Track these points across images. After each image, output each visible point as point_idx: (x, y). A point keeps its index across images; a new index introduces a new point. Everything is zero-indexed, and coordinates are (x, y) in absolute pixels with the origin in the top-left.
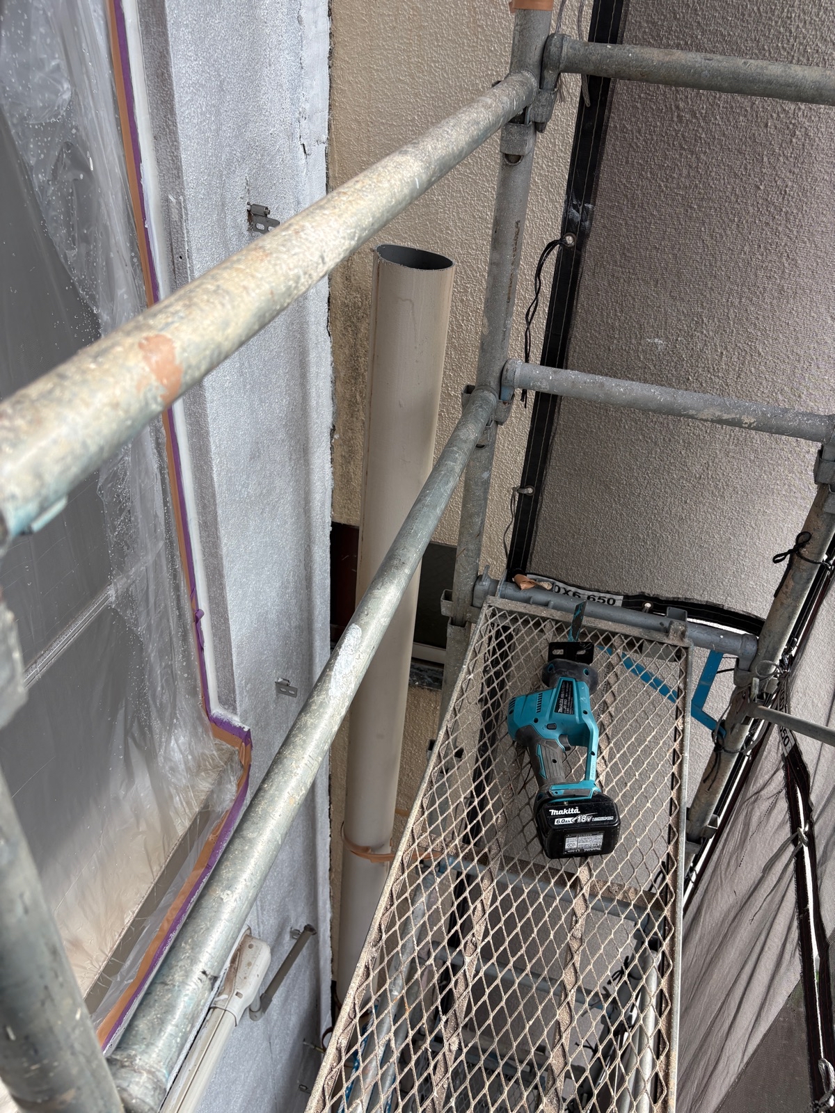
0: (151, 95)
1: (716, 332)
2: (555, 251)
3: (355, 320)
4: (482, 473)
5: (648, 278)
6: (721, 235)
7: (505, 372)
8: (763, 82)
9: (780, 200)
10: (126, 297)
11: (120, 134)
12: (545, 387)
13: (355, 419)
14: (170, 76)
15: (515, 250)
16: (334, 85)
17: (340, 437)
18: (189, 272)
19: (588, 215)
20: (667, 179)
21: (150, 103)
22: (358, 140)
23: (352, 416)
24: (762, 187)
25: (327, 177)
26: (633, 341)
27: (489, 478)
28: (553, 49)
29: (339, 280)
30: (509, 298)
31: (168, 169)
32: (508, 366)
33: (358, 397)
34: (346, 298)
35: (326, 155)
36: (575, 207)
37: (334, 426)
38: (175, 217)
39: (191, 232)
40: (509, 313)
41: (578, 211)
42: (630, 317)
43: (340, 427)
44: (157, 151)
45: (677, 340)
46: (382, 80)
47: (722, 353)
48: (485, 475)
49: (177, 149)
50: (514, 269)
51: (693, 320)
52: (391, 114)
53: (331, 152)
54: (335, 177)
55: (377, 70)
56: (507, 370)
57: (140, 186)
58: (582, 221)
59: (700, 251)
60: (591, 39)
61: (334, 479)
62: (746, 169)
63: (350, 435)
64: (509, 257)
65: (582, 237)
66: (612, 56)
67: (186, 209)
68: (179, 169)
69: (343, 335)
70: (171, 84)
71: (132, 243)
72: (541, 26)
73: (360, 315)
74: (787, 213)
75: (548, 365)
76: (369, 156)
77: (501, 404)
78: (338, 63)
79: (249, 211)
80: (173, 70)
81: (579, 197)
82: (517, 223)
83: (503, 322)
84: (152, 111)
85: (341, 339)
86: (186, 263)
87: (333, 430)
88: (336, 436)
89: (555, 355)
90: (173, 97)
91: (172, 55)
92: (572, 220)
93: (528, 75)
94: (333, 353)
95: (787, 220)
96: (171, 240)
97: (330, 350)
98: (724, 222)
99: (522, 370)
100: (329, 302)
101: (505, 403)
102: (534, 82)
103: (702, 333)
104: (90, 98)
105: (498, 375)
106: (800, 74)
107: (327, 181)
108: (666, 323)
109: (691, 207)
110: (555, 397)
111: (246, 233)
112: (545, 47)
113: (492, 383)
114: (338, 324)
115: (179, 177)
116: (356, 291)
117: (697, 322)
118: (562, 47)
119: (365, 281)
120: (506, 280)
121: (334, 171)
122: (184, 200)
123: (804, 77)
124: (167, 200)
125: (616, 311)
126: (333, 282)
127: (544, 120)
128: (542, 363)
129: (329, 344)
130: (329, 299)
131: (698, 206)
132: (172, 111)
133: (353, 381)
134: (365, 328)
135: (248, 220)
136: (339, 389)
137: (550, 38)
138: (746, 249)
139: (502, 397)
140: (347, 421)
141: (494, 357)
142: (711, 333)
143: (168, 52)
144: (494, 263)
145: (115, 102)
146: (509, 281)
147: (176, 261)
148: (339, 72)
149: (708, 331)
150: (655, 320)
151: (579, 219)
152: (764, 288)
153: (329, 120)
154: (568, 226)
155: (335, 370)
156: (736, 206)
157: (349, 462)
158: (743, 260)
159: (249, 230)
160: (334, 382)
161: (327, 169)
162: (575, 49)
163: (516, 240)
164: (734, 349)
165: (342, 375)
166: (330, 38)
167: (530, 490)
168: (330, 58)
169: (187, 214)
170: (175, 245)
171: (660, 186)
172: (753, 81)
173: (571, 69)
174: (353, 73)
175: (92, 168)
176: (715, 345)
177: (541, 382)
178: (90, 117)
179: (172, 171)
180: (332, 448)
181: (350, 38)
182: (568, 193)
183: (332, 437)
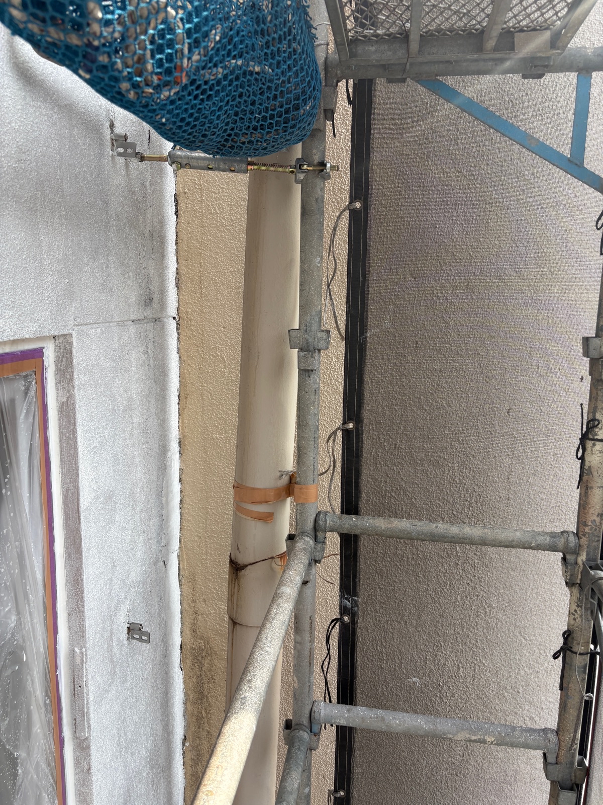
0: (69, 591)
1: (452, 652)
2: (337, 626)
3: (200, 658)
4: (304, 789)
5: (399, 620)
6: (441, 591)
7: (313, 714)
8: (449, 537)
9: (473, 570)
10: (39, 731)
11: (46, 625)
12: (343, 722)
13: (201, 730)
14: (82, 581)
15: (311, 633)
16: (183, 518)
17: (190, 745)
18: (85, 695)
19: (355, 604)
20: (400, 561)
21: (68, 596)
22: (199, 547)
23: (199, 728)
24: (460, 564)
25: (179, 569)
26: (397, 661)
27: (310, 792)
28: (321, 522)
29: (188, 632)
30: (310, 664)
31: (76, 633)
32: (315, 708)
33: (203, 713)
34: (193, 644)
35: (178, 556)
36: (347, 599)
37: (185, 737)
38: (78, 661)
39: (89, 669)
40: (311, 673)
41: (349, 601)
42: (392, 645)
43: (189, 737)
44: (69, 622)
45: (426, 658)
46: (213, 513)
47: (458, 665)
48: (307, 790)
49: (84, 620)
50: (312, 645)
51: (434, 644)
52: (220, 532)
53: (182, 554)
54: (184, 569)
55: (211, 509)
56: (314, 712)
57: (56, 649)
58: (352, 607)
59: (430, 601)
60: (342, 513)
61: (185, 778)
62: (447, 554)
63: (198, 742)
64: (307, 638)
65: (354, 616)
66: (356, 525)
67: (86, 655)
68: (83, 632)
69: (192, 669)
70: (83, 585)
71: (46, 692)
72: (312, 510)
73: (204, 654)
74: (478, 577)
75: (343, 703)
76: (207, 555)
77: (313, 736)
78: (186, 506)
79: (128, 628)
80: (85, 577)
81: (348, 593)
82: (310, 617)
83: (307, 679)
84: (69, 600)
85: (190, 672)
86: (83, 690)
87: (185, 739)
88: (187, 744)
89: (347, 695)
90: (83, 591)
91: (84, 568)
92: (346, 606)
93: (307, 539)
94: (184, 682)
95: (480, 581)
96: (74, 675)
97: (182, 681)
98: (441, 584)
99: (325, 710)
100: (181, 647)
101: (315, 736)
102: (312, 542)
103: (442, 653)
104: (28, 615)
105: (308, 715)
106: (470, 532)
107: (179, 572)
108: (417, 647)
109: (419, 577)
110: (351, 729)
111: (126, 642)
112: (316, 521)
113: (305, 722)
114: (188, 661)
115: (83, 637)
116: (201, 639)
117: (437, 646)
118: (326, 521)
119: (207, 632)
120: (307, 653)
121: (184, 565)
122: (86, 650)
123: (473, 534)
124: (74, 651)
125: (381, 641)
126: (184, 634)
127: (320, 558)
128: (338, 702)
129: (182, 677)
130: (181, 645)
131: (423, 575)
132: (82, 599)
133: (199, 702)
134: (207, 663)
135: (128, 633)
136: (189, 708)
137: (318, 514)
138: (459, 598)
139: (313, 730)
140: (195, 732)
141: (304, 704)
142: (448, 652)
143: (82, 568)
144: (298, 643)
145: (45, 607)
146: (309, 653)
147: (76, 689)
148: (187, 511)
149: (446, 651)
150: (409, 646)
151: (350, 606)
152: (476, 622)
153: (180, 537)
154: (343, 610)
155: (186, 694)
156: (447, 575)
157: (198, 764)
158: (459, 606)
159: (128, 639)
160: (185, 703)
161: (179, 564)
162: (334, 522)
163: (311, 627)
164: (466, 663)
165: (191, 697)
166: (181, 493)
167: (342, 793)
168: (180, 504)
169: (86, 659)
170: (76, 679)
171: (396, 565)
172: (443, 537)
173: (332, 530)
174: (196, 510)
175: (25, 660)
176: (453, 660)
177: (340, 720)
178: (27, 628)
179: (78, 633)
180: (184, 754)
181: (194, 493)
182: (340, 591)
183: (184, 745)
